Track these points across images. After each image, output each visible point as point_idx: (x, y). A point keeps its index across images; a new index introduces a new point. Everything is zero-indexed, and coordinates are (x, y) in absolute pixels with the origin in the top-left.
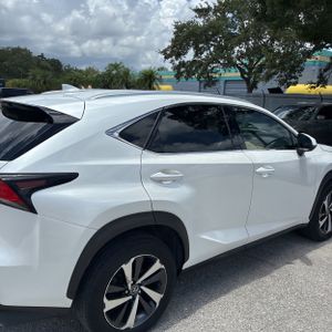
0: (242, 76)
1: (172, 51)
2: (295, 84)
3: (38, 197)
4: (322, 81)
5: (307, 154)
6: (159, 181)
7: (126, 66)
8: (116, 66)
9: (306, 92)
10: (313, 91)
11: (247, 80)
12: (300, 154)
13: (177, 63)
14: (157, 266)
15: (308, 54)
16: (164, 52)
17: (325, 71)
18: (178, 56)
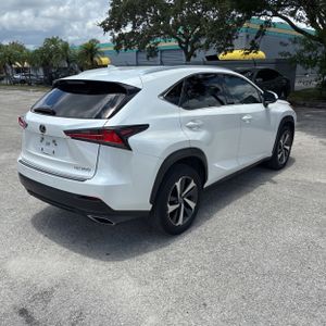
0: (180, 45)
1: (110, 24)
2: (232, 51)
3: (132, 140)
4: (254, 47)
5: (270, 106)
6: (190, 128)
7: (64, 40)
8: (54, 41)
9: (242, 58)
10: (247, 57)
11: (185, 49)
12: (266, 106)
13: (116, 35)
14: (192, 184)
15: (240, 22)
16: (103, 24)
17: (256, 38)
18: (118, 28)
